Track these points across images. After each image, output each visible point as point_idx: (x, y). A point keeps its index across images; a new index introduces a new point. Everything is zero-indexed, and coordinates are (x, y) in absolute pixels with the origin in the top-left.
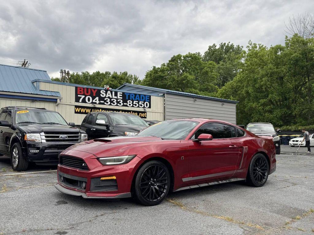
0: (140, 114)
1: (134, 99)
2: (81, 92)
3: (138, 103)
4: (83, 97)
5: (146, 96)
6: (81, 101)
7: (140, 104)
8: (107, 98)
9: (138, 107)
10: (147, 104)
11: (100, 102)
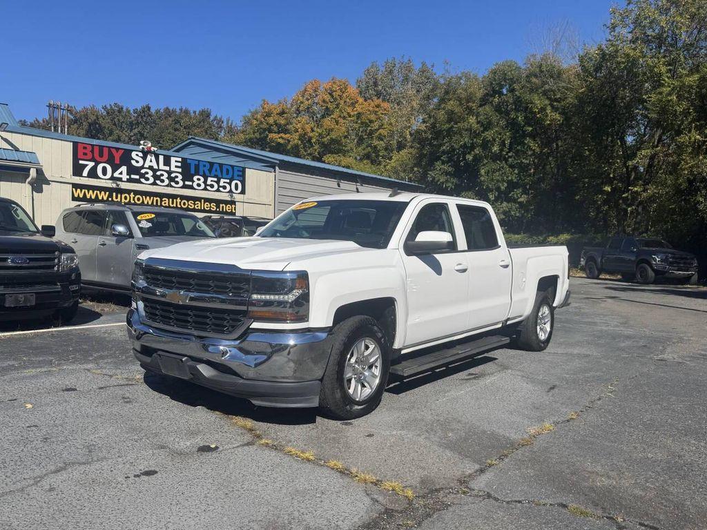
0: (221, 205)
1: (207, 173)
2: (85, 154)
3: (218, 182)
4: (91, 164)
5: (236, 169)
6: (85, 173)
7: (221, 184)
8: (146, 168)
9: (218, 190)
10: (236, 185)
11: (130, 177)
